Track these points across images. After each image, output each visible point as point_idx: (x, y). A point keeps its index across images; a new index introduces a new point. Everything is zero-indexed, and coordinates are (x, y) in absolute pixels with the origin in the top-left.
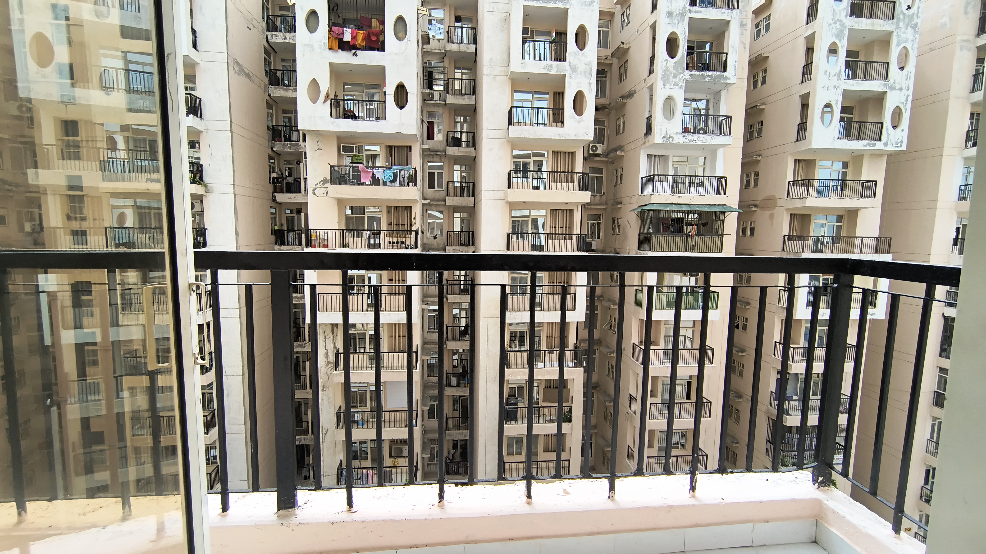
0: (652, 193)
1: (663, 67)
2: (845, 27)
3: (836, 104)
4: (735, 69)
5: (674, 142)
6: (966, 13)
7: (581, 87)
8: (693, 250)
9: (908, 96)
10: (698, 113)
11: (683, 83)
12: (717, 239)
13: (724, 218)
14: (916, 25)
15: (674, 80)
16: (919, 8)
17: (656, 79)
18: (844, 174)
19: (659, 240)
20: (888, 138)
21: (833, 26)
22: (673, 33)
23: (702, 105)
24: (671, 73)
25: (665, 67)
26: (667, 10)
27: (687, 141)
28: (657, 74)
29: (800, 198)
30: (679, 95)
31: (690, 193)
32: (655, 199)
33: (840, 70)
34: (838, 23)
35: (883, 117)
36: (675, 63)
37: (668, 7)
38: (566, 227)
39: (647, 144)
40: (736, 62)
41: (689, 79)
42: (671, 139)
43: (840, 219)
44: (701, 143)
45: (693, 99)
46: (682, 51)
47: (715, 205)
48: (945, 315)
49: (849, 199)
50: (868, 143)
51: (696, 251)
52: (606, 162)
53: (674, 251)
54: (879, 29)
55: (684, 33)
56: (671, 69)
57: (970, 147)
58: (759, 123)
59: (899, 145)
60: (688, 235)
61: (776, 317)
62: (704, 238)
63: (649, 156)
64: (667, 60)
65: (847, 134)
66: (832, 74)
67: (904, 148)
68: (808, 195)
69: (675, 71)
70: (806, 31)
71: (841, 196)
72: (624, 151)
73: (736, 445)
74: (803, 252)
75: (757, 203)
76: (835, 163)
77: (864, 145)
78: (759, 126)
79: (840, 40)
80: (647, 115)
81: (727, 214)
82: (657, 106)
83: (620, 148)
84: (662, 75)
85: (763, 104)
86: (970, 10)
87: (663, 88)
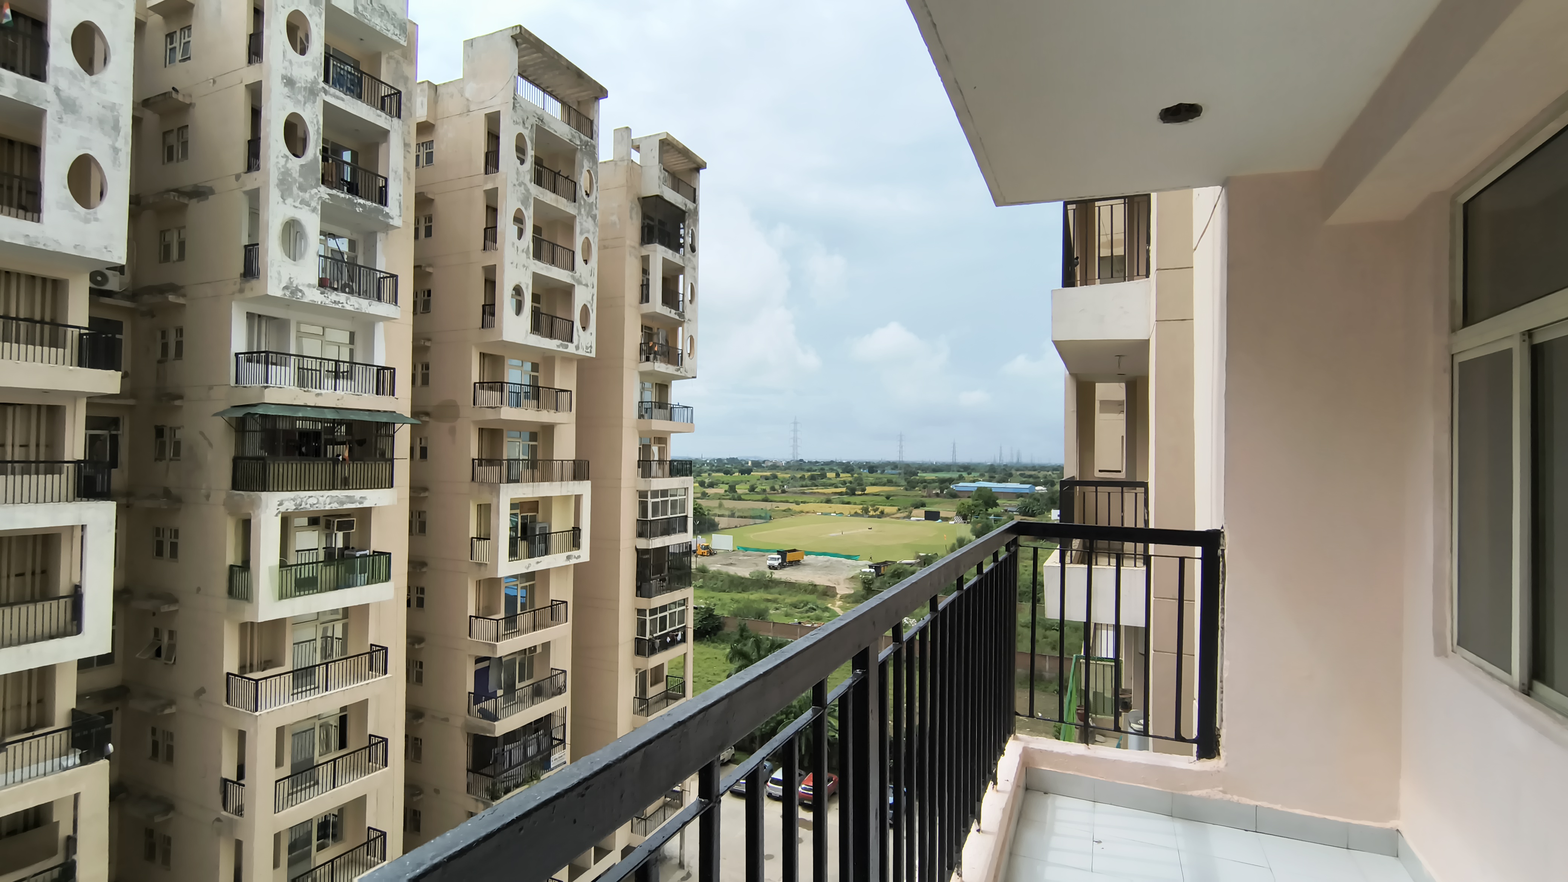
0: (266, 385)
1: (280, 166)
2: (530, 194)
3: (527, 288)
4: (400, 207)
5: (305, 300)
6: (631, 218)
7: (90, 149)
8: (345, 486)
9: (593, 295)
10: (339, 257)
11: (318, 203)
12: (384, 467)
13: (394, 433)
14: (595, 215)
15: (301, 194)
16: (596, 198)
17: (267, 183)
18: (535, 379)
19: (281, 470)
20: (579, 340)
21: (518, 187)
22: (294, 115)
23: (343, 245)
24: (295, 181)
25: (283, 166)
26: (284, 72)
27: (327, 302)
28: (268, 174)
29: (492, 407)
30: (312, 224)
31: (335, 390)
32: (272, 396)
33: (528, 246)
34: (523, 186)
35: (572, 314)
36: (302, 166)
37: (286, 69)
38: (38, 445)
39: (248, 294)
40: (400, 195)
41: (327, 201)
42: (300, 294)
43: (533, 436)
44: (351, 308)
45: (329, 234)
46: (314, 149)
47: (379, 411)
48: (638, 548)
49: (546, 411)
50: (561, 344)
51: (351, 487)
52: (130, 311)
53: (311, 488)
54: (563, 209)
55: (316, 123)
56: (296, 175)
57: (644, 362)
58: (424, 292)
59: (589, 350)
60: (335, 460)
61: (469, 580)
62: (362, 465)
63: (250, 316)
64: (287, 157)
65: (536, 328)
66: (520, 249)
67: (593, 355)
68: (502, 404)
69: (301, 180)
70: (486, 183)
71: (538, 408)
72: (184, 296)
73: (419, 798)
74: (500, 483)
75: (429, 410)
76: (525, 364)
77: (557, 346)
78: (424, 296)
79: (526, 209)
80: (245, 241)
81: (397, 426)
82: (270, 231)
83: (175, 289)
84: (279, 180)
85: (430, 265)
86: (634, 216)
87: (280, 203)
